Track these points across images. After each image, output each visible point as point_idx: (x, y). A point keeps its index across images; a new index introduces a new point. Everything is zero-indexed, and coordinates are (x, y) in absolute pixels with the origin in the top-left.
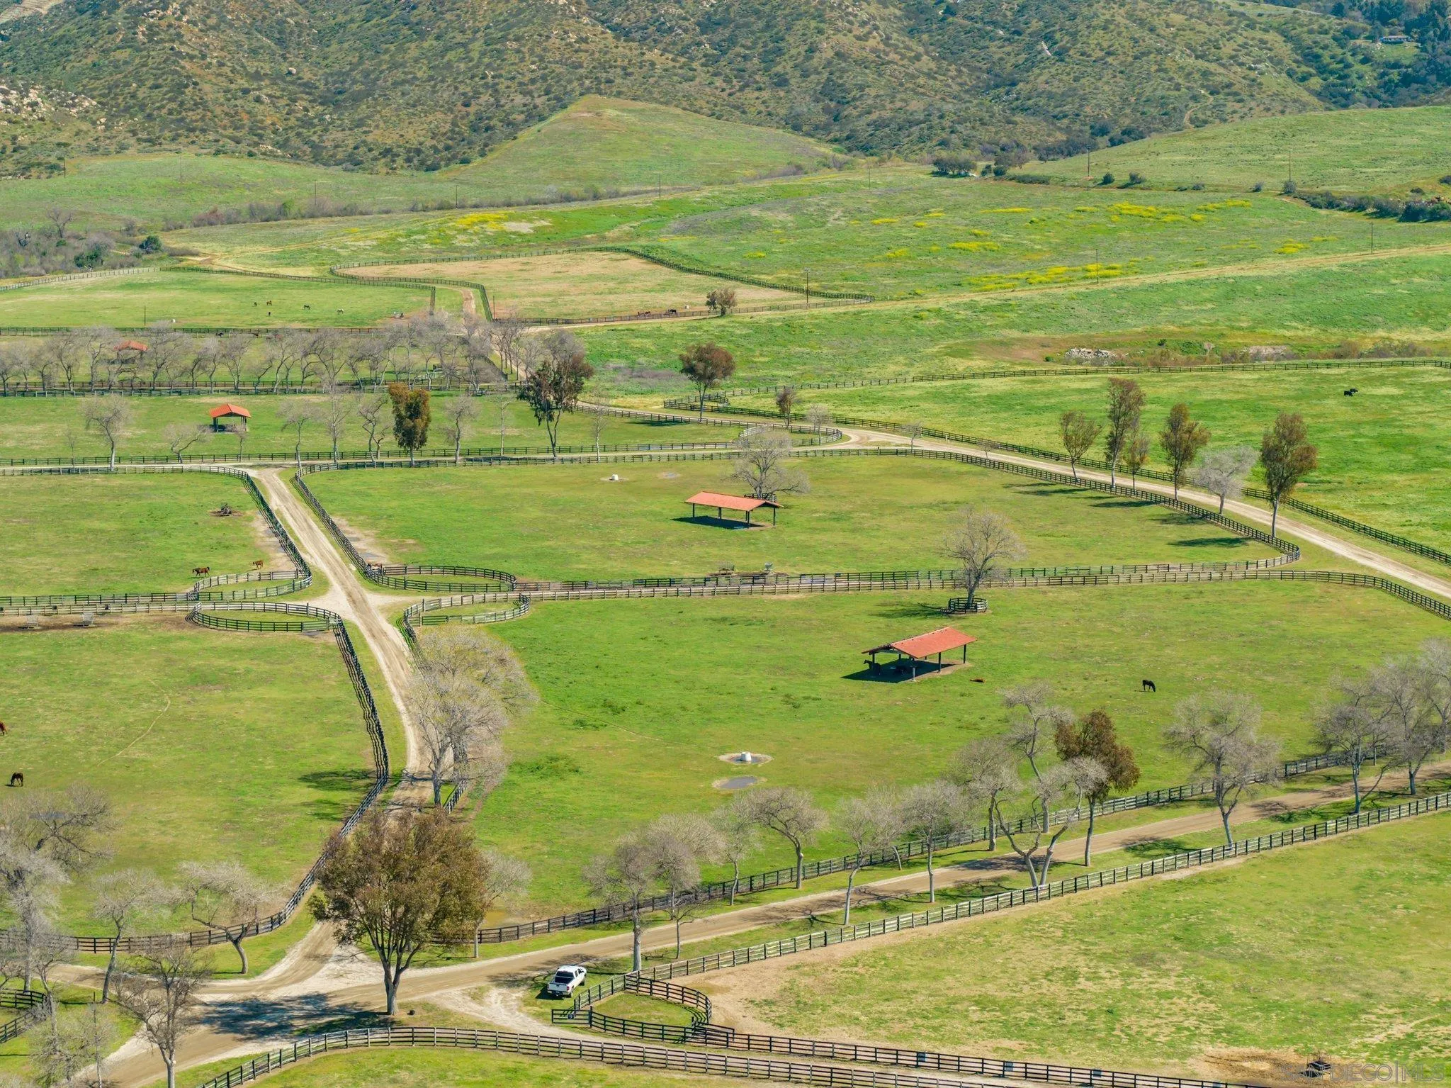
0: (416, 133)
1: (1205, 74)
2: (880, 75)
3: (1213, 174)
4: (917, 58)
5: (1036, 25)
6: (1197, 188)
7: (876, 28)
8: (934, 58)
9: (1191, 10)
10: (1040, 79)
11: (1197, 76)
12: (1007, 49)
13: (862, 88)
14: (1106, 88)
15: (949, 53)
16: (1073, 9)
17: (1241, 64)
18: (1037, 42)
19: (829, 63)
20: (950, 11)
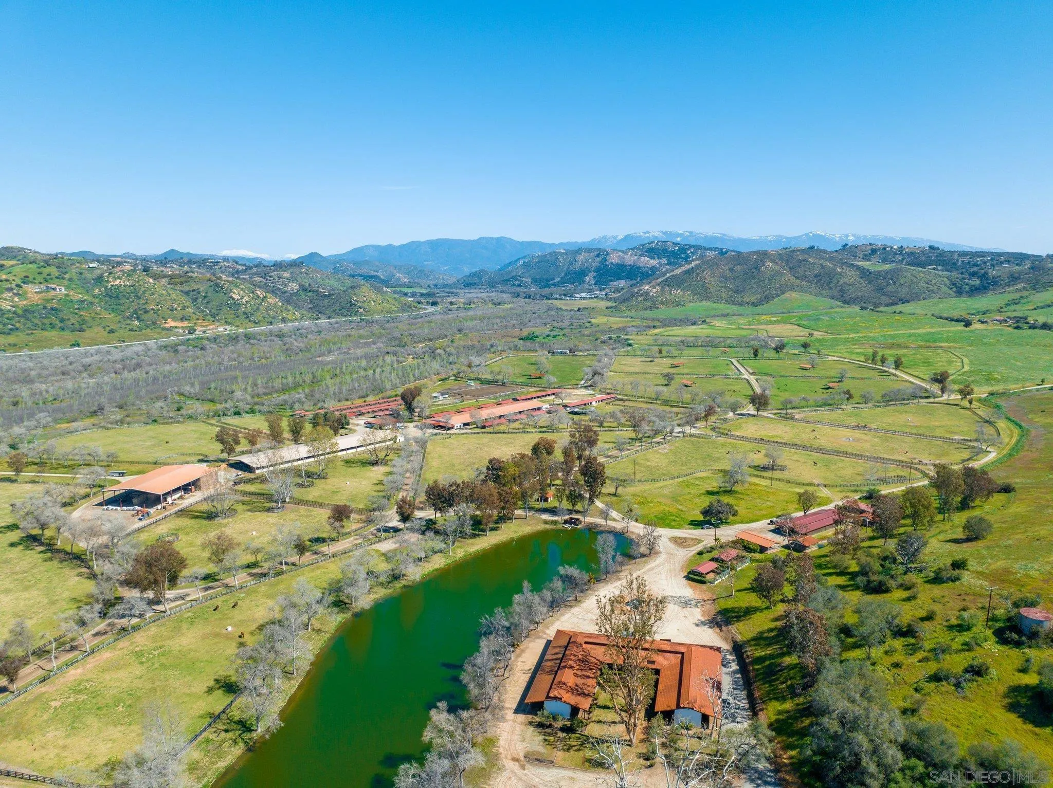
0: (753, 299)
2: (853, 287)
4: (862, 283)
5: (889, 276)
7: (853, 277)
10: (889, 288)
12: (882, 282)
13: (848, 290)
14: (904, 290)
15: (870, 282)
17: (936, 285)
19: (842, 284)
20: (870, 273)
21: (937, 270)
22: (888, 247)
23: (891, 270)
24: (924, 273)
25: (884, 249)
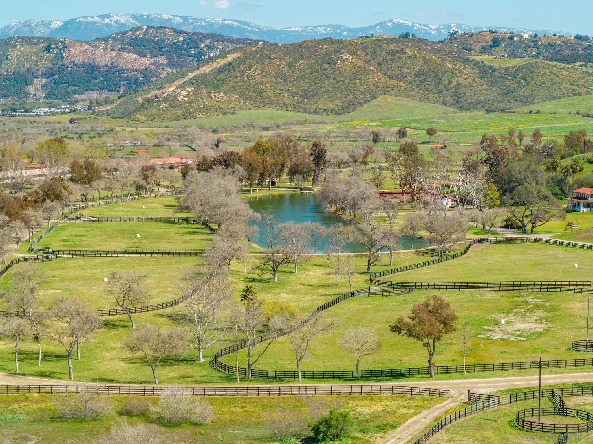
0: (332, 105)
1: (573, 90)
2: (471, 90)
3: (560, 110)
4: (483, 85)
5: (521, 75)
6: (554, 113)
7: (470, 76)
8: (488, 85)
9: (570, 71)
10: (521, 91)
11: (570, 90)
12: (512, 82)
13: (465, 93)
14: (542, 94)
15: (493, 84)
16: (533, 70)
17: (585, 87)
18: (521, 80)
19: (455, 86)
20: (494, 71)
21: (586, 66)
22: (516, 36)
23: (523, 67)
24: (567, 70)
25: (511, 38)
